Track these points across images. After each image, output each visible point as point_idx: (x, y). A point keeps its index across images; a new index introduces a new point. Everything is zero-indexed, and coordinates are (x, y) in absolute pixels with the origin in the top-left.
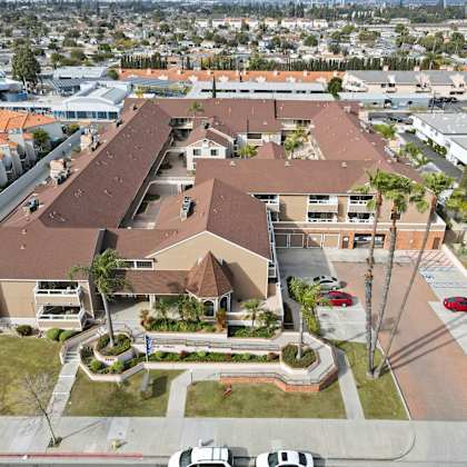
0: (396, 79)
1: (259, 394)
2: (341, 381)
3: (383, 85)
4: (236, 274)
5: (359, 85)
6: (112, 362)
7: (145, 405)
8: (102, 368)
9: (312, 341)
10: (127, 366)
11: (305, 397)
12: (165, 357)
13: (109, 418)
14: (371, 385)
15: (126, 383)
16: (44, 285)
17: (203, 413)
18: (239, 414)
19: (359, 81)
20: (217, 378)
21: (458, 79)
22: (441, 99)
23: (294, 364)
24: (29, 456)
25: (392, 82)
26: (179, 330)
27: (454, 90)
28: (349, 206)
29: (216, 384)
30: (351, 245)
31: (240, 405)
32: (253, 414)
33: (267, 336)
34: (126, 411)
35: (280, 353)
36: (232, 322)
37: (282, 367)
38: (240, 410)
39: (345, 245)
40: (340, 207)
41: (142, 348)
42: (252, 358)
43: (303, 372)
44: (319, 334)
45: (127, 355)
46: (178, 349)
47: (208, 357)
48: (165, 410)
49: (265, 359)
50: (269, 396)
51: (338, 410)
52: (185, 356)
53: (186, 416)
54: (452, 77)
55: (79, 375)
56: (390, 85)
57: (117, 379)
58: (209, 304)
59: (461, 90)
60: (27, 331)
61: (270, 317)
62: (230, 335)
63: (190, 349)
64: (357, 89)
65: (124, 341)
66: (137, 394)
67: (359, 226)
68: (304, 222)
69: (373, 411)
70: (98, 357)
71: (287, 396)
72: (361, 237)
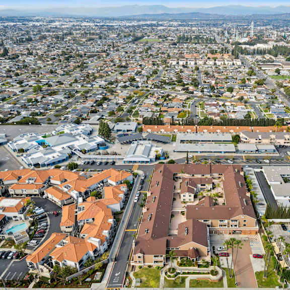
0: (262, 137)
1: (205, 282)
2: (224, 279)
3: (256, 139)
4: (200, 252)
5: (246, 139)
6: (172, 275)
7: (181, 285)
8: (170, 276)
9: (218, 269)
10: (176, 276)
11: (215, 283)
12: (184, 273)
14: (230, 280)
15: (175, 280)
16: (154, 256)
17: (193, 287)
18: (201, 287)
19: (247, 137)
20: (196, 278)
21: (287, 137)
22: (280, 146)
23: (213, 275)
25: (260, 138)
26: (186, 266)
27: (286, 141)
28: (231, 223)
29: (195, 280)
30: (232, 233)
31: (201, 285)
32: (204, 287)
33: (207, 267)
35: (210, 272)
36: (199, 264)
37: (210, 276)
38: (201, 286)
39: (230, 233)
40: (228, 223)
41: (178, 271)
42: (204, 273)
43: (215, 277)
44: (219, 266)
45: (175, 273)
46: (187, 271)
47: (194, 273)
48: (185, 286)
49: (206, 274)
50: (207, 283)
51: (222, 286)
52: (188, 273)
53: (190, 287)
54: (285, 136)
55: (165, 278)
56: (260, 139)
57: (174, 279)
58: (193, 260)
59: (288, 141)
60: (150, 266)
61: (208, 263)
62: (198, 267)
63: (190, 271)
64: (246, 141)
65: (174, 269)
66: (179, 282)
67: (234, 228)
68: (218, 228)
69: (230, 286)
70: (169, 274)
71: (211, 283)
72: (235, 231)
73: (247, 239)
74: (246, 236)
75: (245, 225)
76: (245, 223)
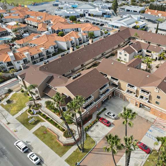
1: (51, 137)
7: (30, 125)
8: (30, 111)
11: (59, 145)
13: (21, 124)
24: (3, 124)
28: (141, 93)
30: (139, 106)
34: (25, 124)
39: (137, 105)
40: (137, 91)
47: (51, 121)
48: (31, 129)
50: (52, 139)
51: (61, 154)
52: (47, 118)
53: (33, 133)
55: (26, 111)
57: (31, 115)
67: (141, 101)
68: (124, 93)
72: (143, 105)
73: (153, 121)
74: (155, 117)
75: (157, 103)
76: (158, 100)
